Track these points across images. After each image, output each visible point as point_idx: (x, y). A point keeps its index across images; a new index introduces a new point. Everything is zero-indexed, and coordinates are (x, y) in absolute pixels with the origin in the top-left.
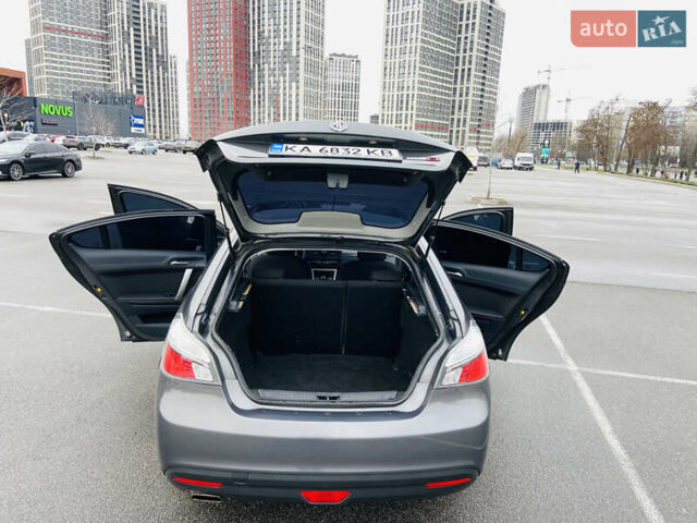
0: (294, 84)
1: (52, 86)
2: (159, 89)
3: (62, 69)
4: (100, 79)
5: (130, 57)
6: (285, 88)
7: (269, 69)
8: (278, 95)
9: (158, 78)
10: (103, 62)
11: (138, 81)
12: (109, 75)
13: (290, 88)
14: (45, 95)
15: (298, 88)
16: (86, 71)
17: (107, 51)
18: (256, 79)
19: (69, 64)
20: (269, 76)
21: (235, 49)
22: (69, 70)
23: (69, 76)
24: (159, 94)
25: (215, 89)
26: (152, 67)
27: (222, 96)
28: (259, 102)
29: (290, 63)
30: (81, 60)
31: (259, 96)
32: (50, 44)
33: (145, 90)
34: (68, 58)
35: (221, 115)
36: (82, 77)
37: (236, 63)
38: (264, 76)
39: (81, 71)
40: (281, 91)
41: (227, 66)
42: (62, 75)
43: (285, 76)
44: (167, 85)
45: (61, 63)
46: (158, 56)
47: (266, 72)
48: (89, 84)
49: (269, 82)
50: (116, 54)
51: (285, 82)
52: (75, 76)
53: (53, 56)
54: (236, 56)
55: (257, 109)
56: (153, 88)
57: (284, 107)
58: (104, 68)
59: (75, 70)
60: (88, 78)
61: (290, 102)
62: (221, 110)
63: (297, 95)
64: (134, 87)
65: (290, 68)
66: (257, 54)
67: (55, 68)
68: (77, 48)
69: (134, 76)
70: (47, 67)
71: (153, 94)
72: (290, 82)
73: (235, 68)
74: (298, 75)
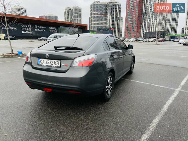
0: (155, 20)
1: (94, 28)
2: (117, 26)
3: (96, 23)
4: (104, 25)
5: (111, 19)
6: (152, 22)
7: (148, 17)
8: (150, 24)
9: (118, 23)
10: (105, 21)
11: (113, 24)
12: (106, 24)
13: (154, 21)
14: (92, 30)
15: (156, 21)
16: (101, 23)
17: (106, 18)
18: (144, 20)
19: (98, 22)
20: (148, 19)
21: (139, 13)
22: (97, 23)
23: (97, 25)
24: (117, 27)
25: (132, 24)
26: (116, 20)
27: (133, 26)
28: (144, 27)
29: (155, 14)
30: (100, 21)
31: (144, 25)
32: (94, 18)
33: (114, 27)
34: (98, 21)
35: (133, 31)
36: (100, 25)
37: (138, 16)
38: (146, 19)
39: (100, 23)
40: (151, 23)
41: (136, 18)
42: (96, 25)
43: (153, 18)
44: (120, 25)
45: (96, 22)
46: (118, 17)
47: (147, 18)
48: (101, 26)
49: (148, 20)
50: (108, 18)
51: (153, 20)
52: (99, 25)
53: (94, 20)
54: (138, 15)
55: (143, 29)
56: (116, 26)
57: (152, 27)
58: (105, 22)
59: (99, 23)
60: (101, 25)
61: (154, 26)
62: (133, 30)
63: (156, 23)
64: (112, 26)
65: (155, 16)
66: (145, 13)
67: (95, 23)
68: (100, 18)
69: (112, 23)
70: (93, 23)
71: (116, 27)
72: (154, 20)
73: (138, 18)
74: (157, 18)
